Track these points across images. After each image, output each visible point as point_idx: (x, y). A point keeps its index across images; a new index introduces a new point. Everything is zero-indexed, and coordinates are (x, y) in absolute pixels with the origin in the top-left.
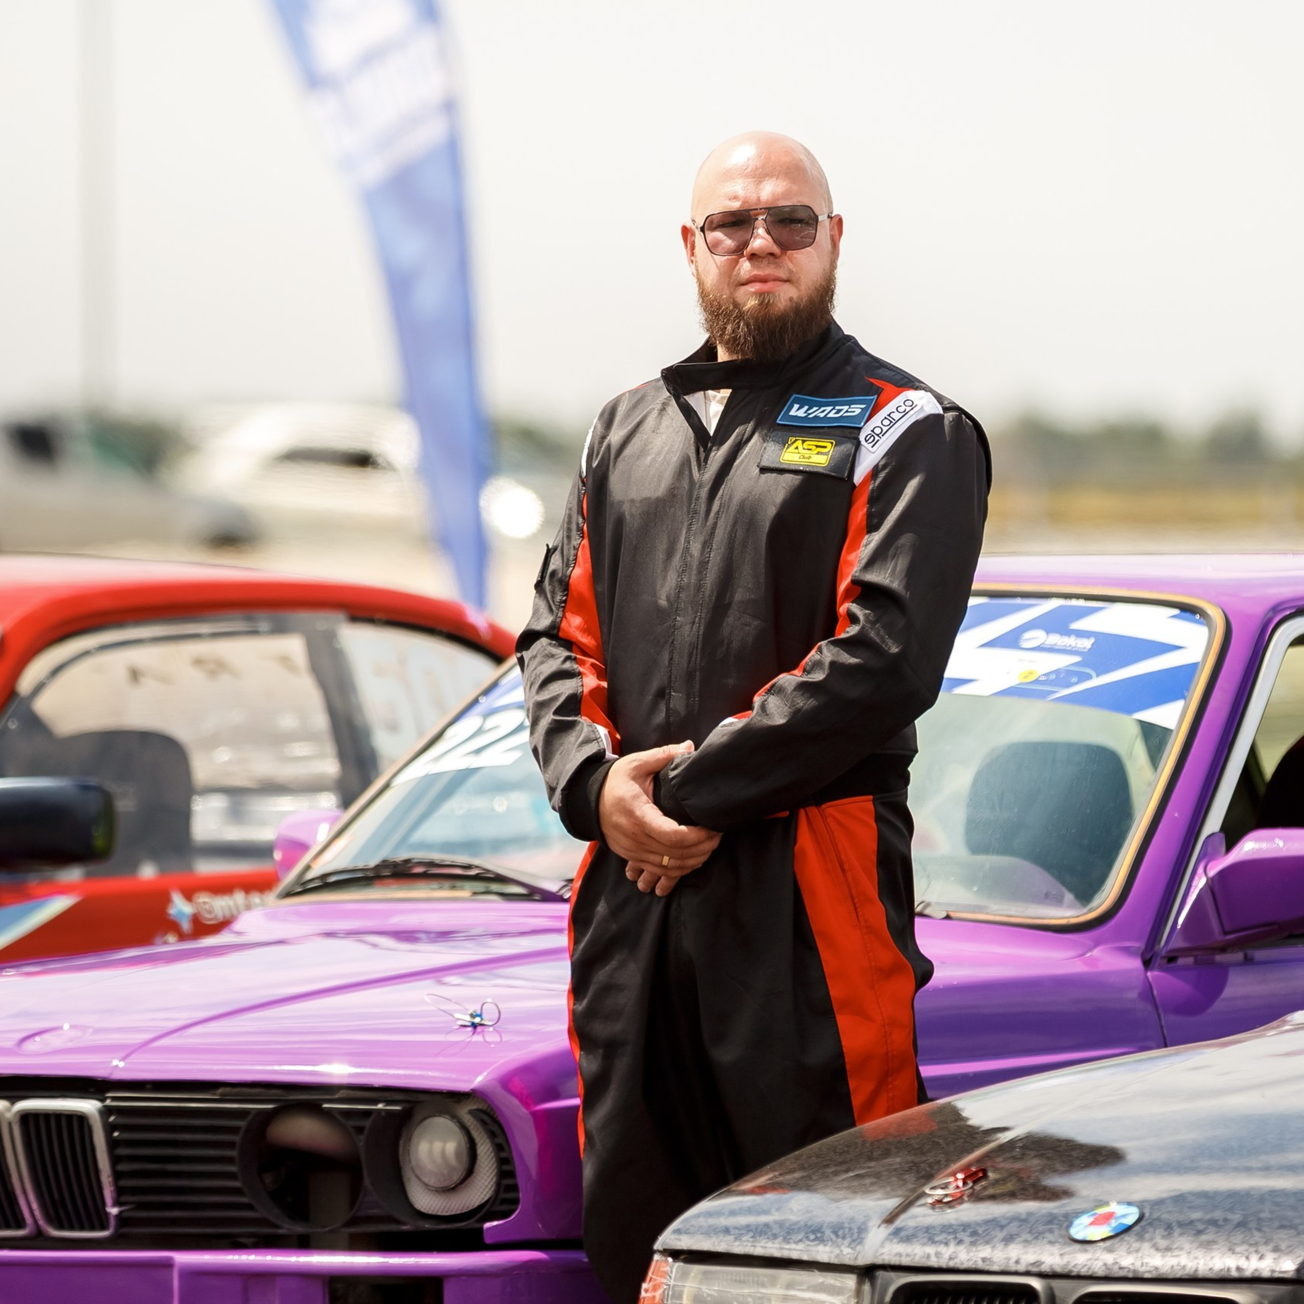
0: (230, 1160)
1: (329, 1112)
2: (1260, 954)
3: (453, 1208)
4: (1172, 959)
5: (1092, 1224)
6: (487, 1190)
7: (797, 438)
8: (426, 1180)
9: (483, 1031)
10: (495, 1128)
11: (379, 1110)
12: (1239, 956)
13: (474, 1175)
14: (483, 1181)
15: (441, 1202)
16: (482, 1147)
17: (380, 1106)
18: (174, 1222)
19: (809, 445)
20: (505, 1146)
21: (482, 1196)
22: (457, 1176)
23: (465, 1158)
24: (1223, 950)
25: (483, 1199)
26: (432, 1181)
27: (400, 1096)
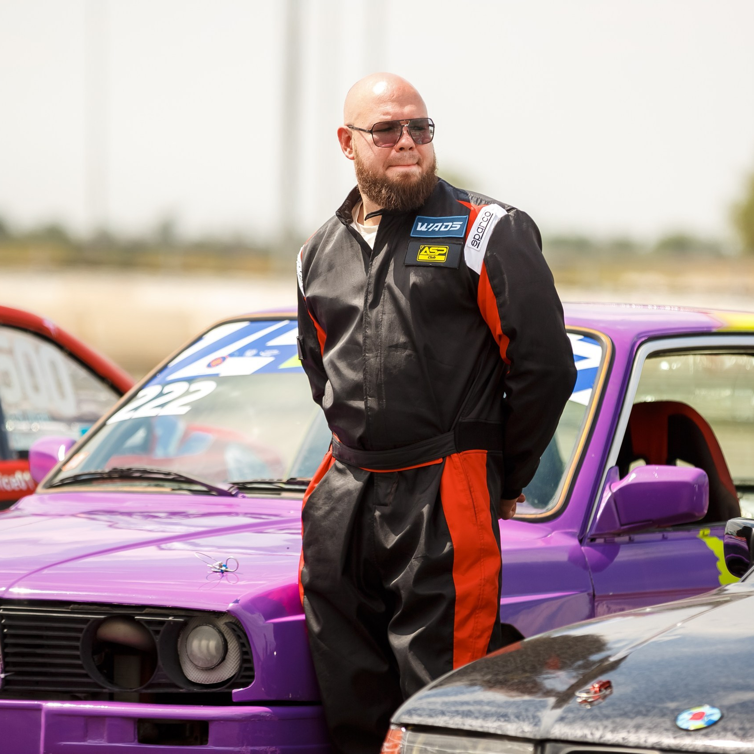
0: (76, 648)
1: (138, 622)
2: (637, 537)
3: (212, 680)
4: (593, 540)
5: (692, 719)
6: (233, 670)
7: (425, 246)
8: (196, 663)
9: (227, 575)
10: (241, 634)
11: (170, 621)
12: (626, 538)
13: (226, 660)
14: (231, 665)
15: (204, 676)
16: (231, 644)
17: (170, 618)
18: (37, 683)
19: (433, 250)
20: (246, 644)
21: (230, 673)
22: (215, 661)
23: (221, 651)
24: (619, 535)
25: (230, 675)
26: (200, 664)
27: (183, 613)
